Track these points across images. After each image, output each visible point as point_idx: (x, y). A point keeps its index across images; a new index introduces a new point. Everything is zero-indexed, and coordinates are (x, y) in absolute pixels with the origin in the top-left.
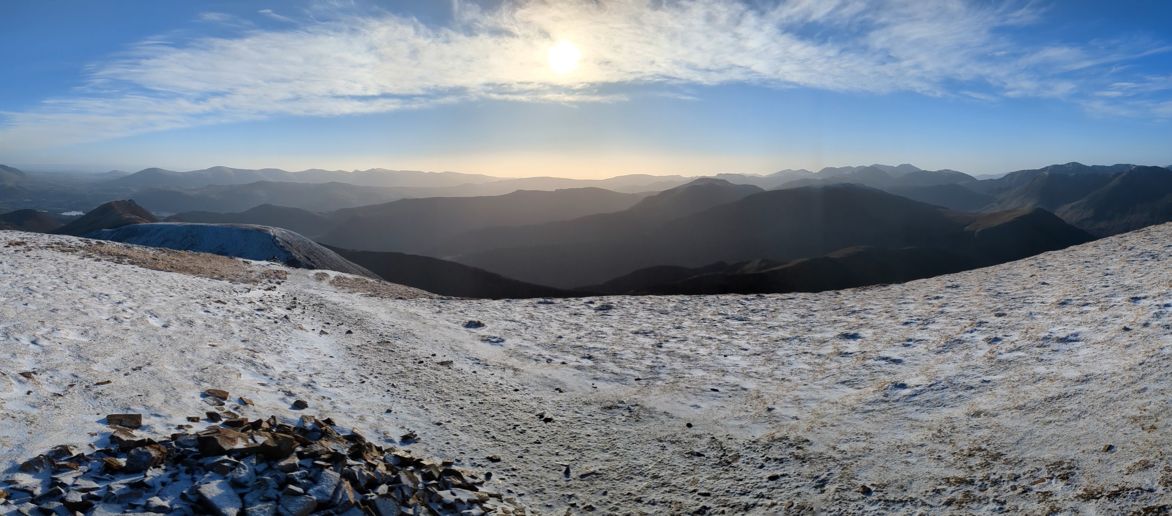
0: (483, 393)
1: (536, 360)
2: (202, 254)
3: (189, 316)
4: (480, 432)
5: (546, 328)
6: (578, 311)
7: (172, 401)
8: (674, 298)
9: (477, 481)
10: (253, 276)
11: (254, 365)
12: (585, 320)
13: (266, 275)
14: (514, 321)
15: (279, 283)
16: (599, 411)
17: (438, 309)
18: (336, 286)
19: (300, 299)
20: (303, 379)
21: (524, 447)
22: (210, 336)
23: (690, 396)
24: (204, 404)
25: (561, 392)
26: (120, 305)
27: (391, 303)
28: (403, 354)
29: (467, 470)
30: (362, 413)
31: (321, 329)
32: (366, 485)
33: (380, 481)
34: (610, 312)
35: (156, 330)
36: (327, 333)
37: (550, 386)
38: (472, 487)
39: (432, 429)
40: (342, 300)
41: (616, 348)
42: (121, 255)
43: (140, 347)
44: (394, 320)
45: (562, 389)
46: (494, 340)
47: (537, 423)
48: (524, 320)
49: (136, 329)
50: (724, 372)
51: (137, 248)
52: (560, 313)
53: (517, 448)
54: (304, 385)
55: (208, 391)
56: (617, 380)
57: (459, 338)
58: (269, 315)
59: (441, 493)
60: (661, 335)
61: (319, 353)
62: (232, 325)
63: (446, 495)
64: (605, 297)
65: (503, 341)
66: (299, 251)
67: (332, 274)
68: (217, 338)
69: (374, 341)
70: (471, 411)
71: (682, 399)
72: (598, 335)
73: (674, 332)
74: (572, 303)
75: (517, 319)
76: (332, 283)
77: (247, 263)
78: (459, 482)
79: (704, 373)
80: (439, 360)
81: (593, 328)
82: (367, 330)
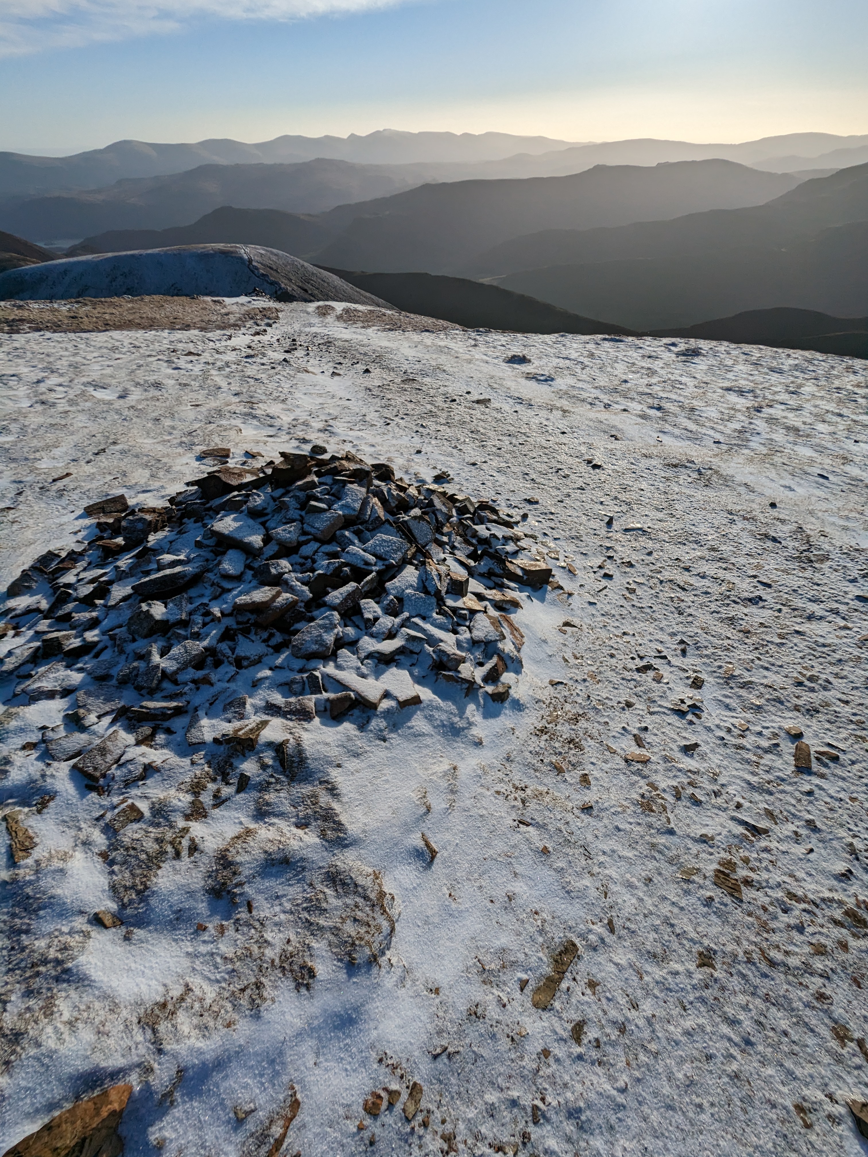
0: (524, 434)
1: (591, 404)
2: (147, 298)
3: (152, 379)
4: (519, 474)
5: (609, 369)
6: (653, 354)
7: (161, 474)
8: (798, 353)
9: (512, 520)
10: (232, 319)
11: (255, 417)
12: (661, 365)
13: (250, 316)
14: (567, 358)
15: (270, 325)
16: (660, 466)
17: (473, 343)
18: (345, 321)
19: (301, 340)
20: (317, 425)
21: (566, 491)
22: (188, 396)
23: (785, 474)
24: (203, 467)
25: (616, 439)
26: (42, 385)
27: (416, 337)
28: (432, 392)
29: (503, 511)
30: (389, 455)
31: (331, 370)
32: (396, 506)
33: (412, 504)
34: (696, 360)
35: (110, 403)
36: (339, 375)
37: (605, 432)
38: (509, 525)
39: (466, 469)
40: (355, 336)
41: (695, 403)
42: (13, 320)
43: (93, 427)
44: (420, 355)
45: (619, 436)
46: (542, 378)
47: (584, 468)
48: (581, 359)
49: (79, 408)
50: (846, 460)
51: (36, 306)
52: (630, 353)
53: (557, 492)
54: (320, 431)
55: (204, 452)
56: (689, 439)
57: (498, 374)
58: (262, 361)
59: (476, 527)
60: (764, 398)
61: (333, 397)
62: (216, 379)
63: (482, 530)
64: (692, 340)
65: (552, 380)
66: (290, 280)
67: (339, 306)
68: (200, 396)
69: (398, 380)
70: (511, 452)
71: (773, 474)
72: (675, 385)
73: (784, 397)
74: (648, 343)
75: (572, 357)
76: (339, 318)
77: (218, 302)
78: (495, 517)
79: (815, 455)
80: (475, 398)
81: (670, 376)
82: (388, 368)
